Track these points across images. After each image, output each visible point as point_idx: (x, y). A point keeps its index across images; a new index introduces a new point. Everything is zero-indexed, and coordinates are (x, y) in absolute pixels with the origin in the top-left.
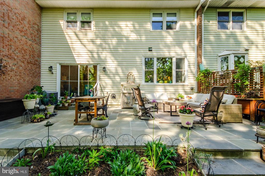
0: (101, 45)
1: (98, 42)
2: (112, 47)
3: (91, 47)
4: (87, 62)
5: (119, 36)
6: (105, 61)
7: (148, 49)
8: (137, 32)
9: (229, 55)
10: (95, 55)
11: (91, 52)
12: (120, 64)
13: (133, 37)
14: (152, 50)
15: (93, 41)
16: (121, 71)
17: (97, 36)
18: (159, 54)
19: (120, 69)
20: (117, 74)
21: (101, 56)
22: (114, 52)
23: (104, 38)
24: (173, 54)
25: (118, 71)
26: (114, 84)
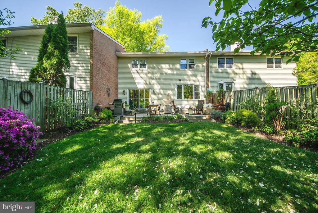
0: (151, 77)
1: (150, 75)
2: (157, 79)
3: (146, 78)
4: (144, 88)
5: (161, 71)
6: (152, 86)
7: (178, 80)
8: (171, 69)
9: (223, 83)
10: (148, 83)
11: (146, 81)
12: (162, 88)
13: (169, 72)
14: (180, 81)
15: (146, 75)
16: (162, 91)
17: (149, 72)
18: (184, 82)
19: (162, 90)
20: (160, 93)
21: (151, 83)
22: (158, 81)
23: (153, 73)
24: (192, 82)
25: (161, 93)
26: (159, 99)
